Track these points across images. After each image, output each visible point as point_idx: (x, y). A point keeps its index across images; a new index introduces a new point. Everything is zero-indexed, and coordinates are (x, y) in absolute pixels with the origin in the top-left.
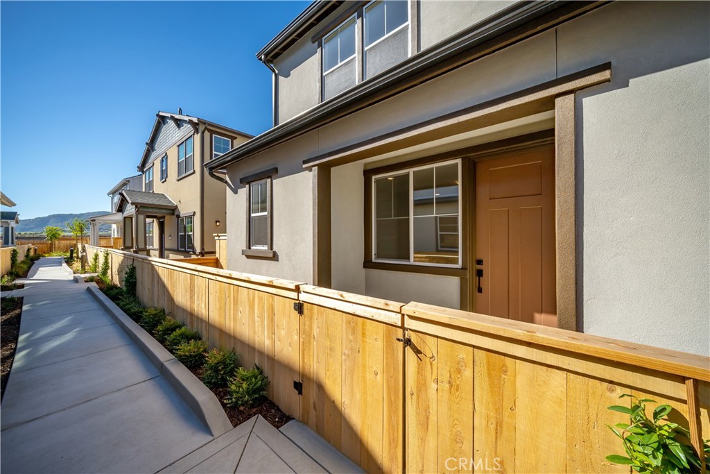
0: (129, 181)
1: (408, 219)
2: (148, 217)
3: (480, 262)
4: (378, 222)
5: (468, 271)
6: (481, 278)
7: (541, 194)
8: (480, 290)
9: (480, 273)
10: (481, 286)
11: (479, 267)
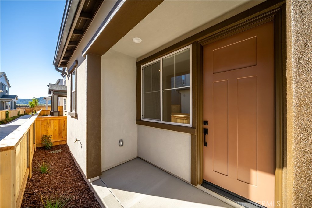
0: (59, 81)
1: (160, 92)
2: (59, 96)
3: (206, 123)
4: (144, 95)
5: (196, 130)
6: (206, 135)
7: (257, 65)
8: (206, 145)
9: (206, 131)
10: (206, 141)
11: (205, 126)
